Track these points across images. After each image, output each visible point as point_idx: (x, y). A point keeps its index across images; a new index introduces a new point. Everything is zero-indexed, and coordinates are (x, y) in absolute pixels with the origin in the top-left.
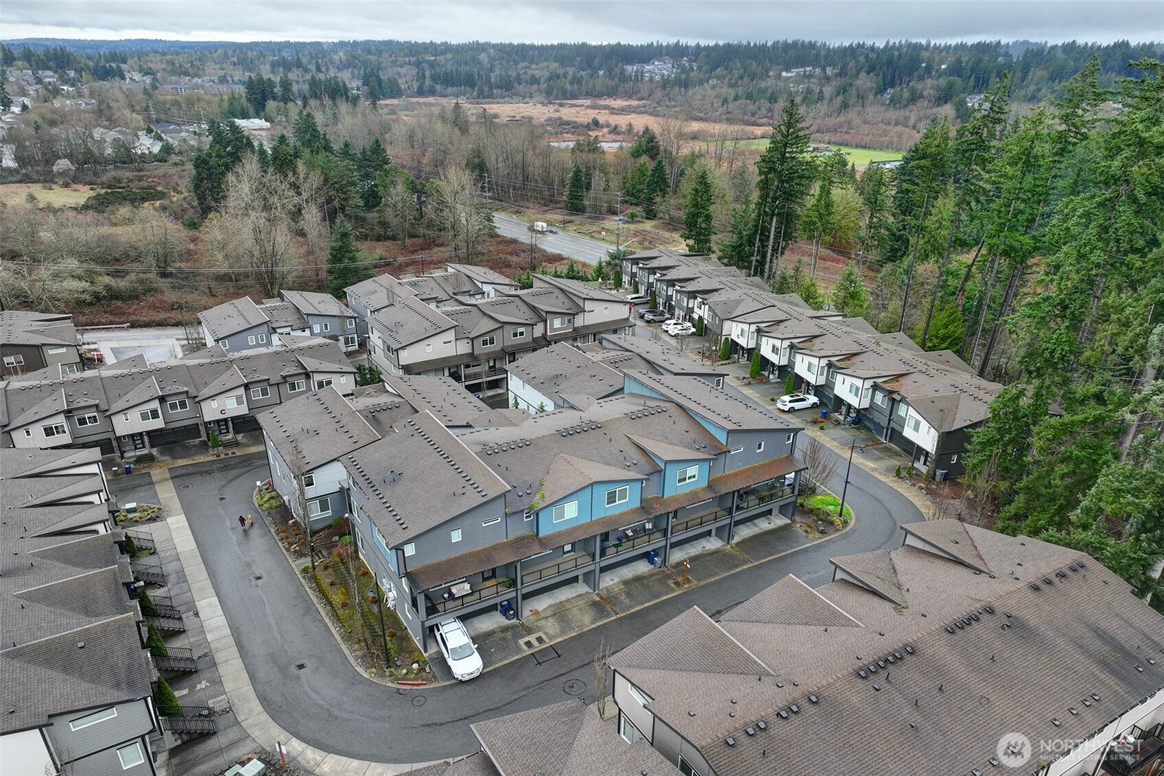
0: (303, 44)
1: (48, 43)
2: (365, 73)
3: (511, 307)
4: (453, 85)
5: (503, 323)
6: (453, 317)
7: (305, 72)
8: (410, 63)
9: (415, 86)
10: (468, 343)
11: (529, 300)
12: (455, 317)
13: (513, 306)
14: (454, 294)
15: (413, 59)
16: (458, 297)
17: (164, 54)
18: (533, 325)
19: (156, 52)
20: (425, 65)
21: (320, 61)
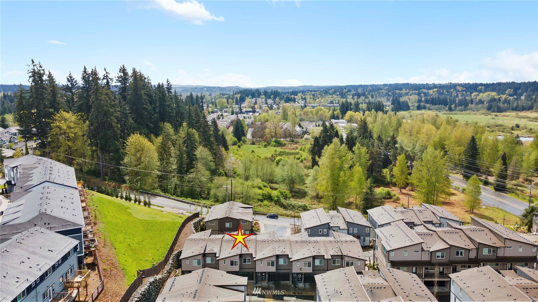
0: (367, 86)
1: (273, 88)
2: (393, 99)
3: (456, 236)
4: (436, 104)
5: (451, 245)
6: (421, 236)
7: (366, 98)
8: (415, 94)
9: (417, 104)
10: (429, 254)
11: (469, 233)
12: (423, 236)
13: (458, 235)
14: (425, 222)
15: (417, 92)
16: (426, 225)
17: (311, 91)
18: (470, 250)
19: (309, 91)
20: (422, 95)
21: (373, 93)
